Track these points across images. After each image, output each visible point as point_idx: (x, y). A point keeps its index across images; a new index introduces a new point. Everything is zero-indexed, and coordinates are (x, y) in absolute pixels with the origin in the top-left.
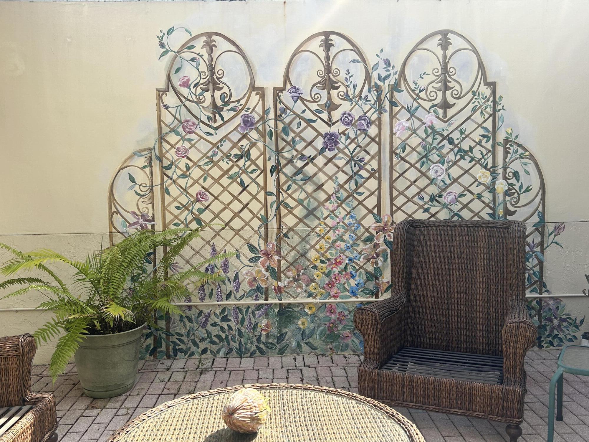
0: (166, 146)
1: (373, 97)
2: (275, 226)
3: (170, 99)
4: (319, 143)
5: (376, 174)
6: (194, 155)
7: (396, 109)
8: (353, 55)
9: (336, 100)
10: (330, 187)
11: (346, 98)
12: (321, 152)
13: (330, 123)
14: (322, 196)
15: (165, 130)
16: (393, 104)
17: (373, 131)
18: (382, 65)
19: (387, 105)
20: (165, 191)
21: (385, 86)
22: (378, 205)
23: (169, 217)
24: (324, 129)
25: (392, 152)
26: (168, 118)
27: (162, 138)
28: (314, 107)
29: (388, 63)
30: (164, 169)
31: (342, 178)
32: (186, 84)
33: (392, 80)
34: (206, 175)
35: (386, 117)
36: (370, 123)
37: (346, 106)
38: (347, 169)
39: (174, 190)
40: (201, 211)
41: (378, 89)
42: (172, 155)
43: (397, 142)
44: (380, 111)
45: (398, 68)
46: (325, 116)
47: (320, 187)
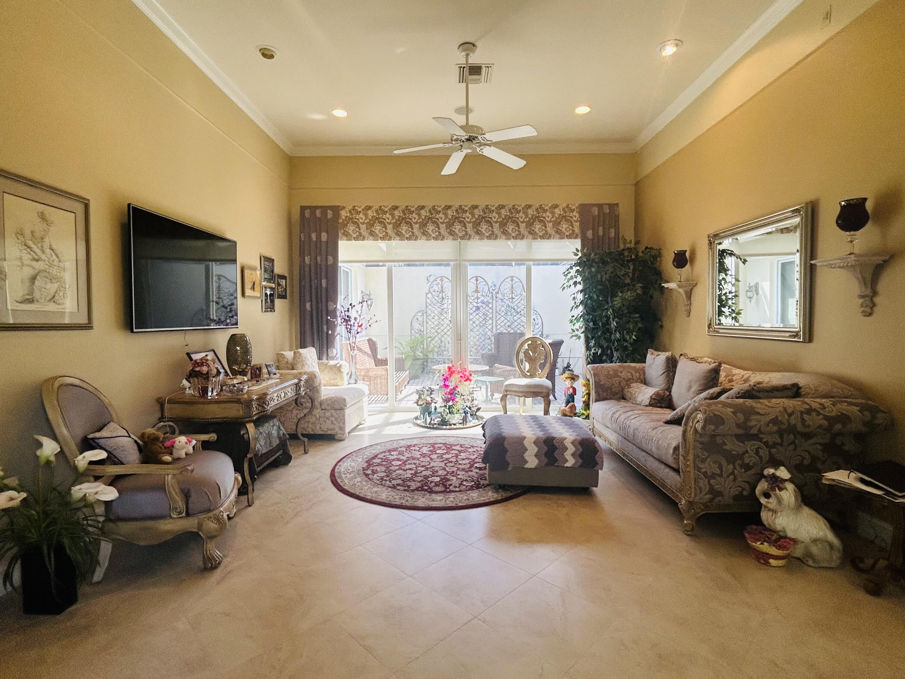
0: (428, 310)
1: (490, 295)
3: (429, 296)
4: (474, 309)
5: (492, 319)
6: (436, 312)
7: (497, 299)
8: (485, 283)
9: (479, 296)
10: (477, 322)
11: (483, 296)
12: (474, 312)
14: (475, 325)
17: (490, 305)
20: (427, 323)
23: (428, 331)
25: (496, 312)
26: (429, 301)
27: (427, 307)
28: (472, 298)
29: (495, 285)
31: (481, 320)
32: (434, 291)
33: (496, 291)
34: (439, 318)
35: (494, 301)
39: (430, 323)
41: (492, 293)
43: (498, 309)
45: (498, 287)
46: (476, 301)
47: (474, 322)
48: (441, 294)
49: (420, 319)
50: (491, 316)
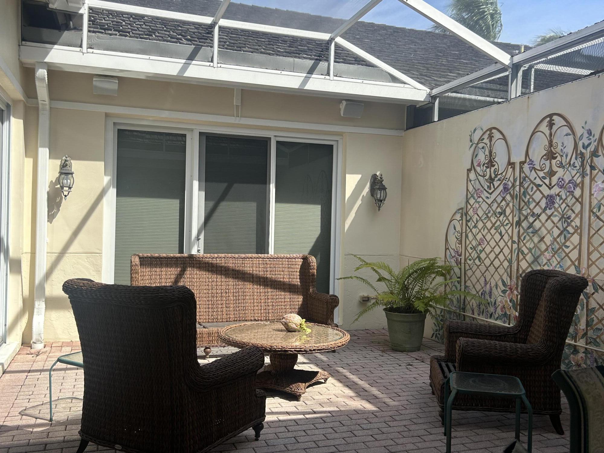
0: (469, 207)
1: (578, 164)
2: (516, 268)
3: (472, 176)
4: (543, 204)
5: (578, 230)
6: (480, 213)
7: (595, 172)
8: (566, 130)
9: (555, 169)
10: (548, 240)
11: (561, 166)
12: (544, 210)
13: (550, 187)
14: (543, 247)
15: (469, 196)
16: (593, 168)
17: (577, 192)
18: (586, 135)
19: (588, 168)
20: (467, 236)
21: (587, 153)
22: (579, 259)
23: (467, 254)
24: (546, 191)
25: (591, 211)
26: (471, 188)
27: (467, 201)
28: (541, 174)
29: (590, 133)
30: (467, 221)
31: (556, 232)
32: (479, 165)
33: (592, 148)
34: (485, 226)
35: (587, 179)
36: (576, 185)
37: (560, 172)
38: (559, 225)
39: (470, 236)
40: (481, 251)
41: (582, 155)
42: (471, 212)
43: (595, 202)
44: (583, 176)
45: (597, 136)
46: (547, 181)
47: (542, 239)
48: (488, 170)
49: (458, 228)
50: (577, 222)
